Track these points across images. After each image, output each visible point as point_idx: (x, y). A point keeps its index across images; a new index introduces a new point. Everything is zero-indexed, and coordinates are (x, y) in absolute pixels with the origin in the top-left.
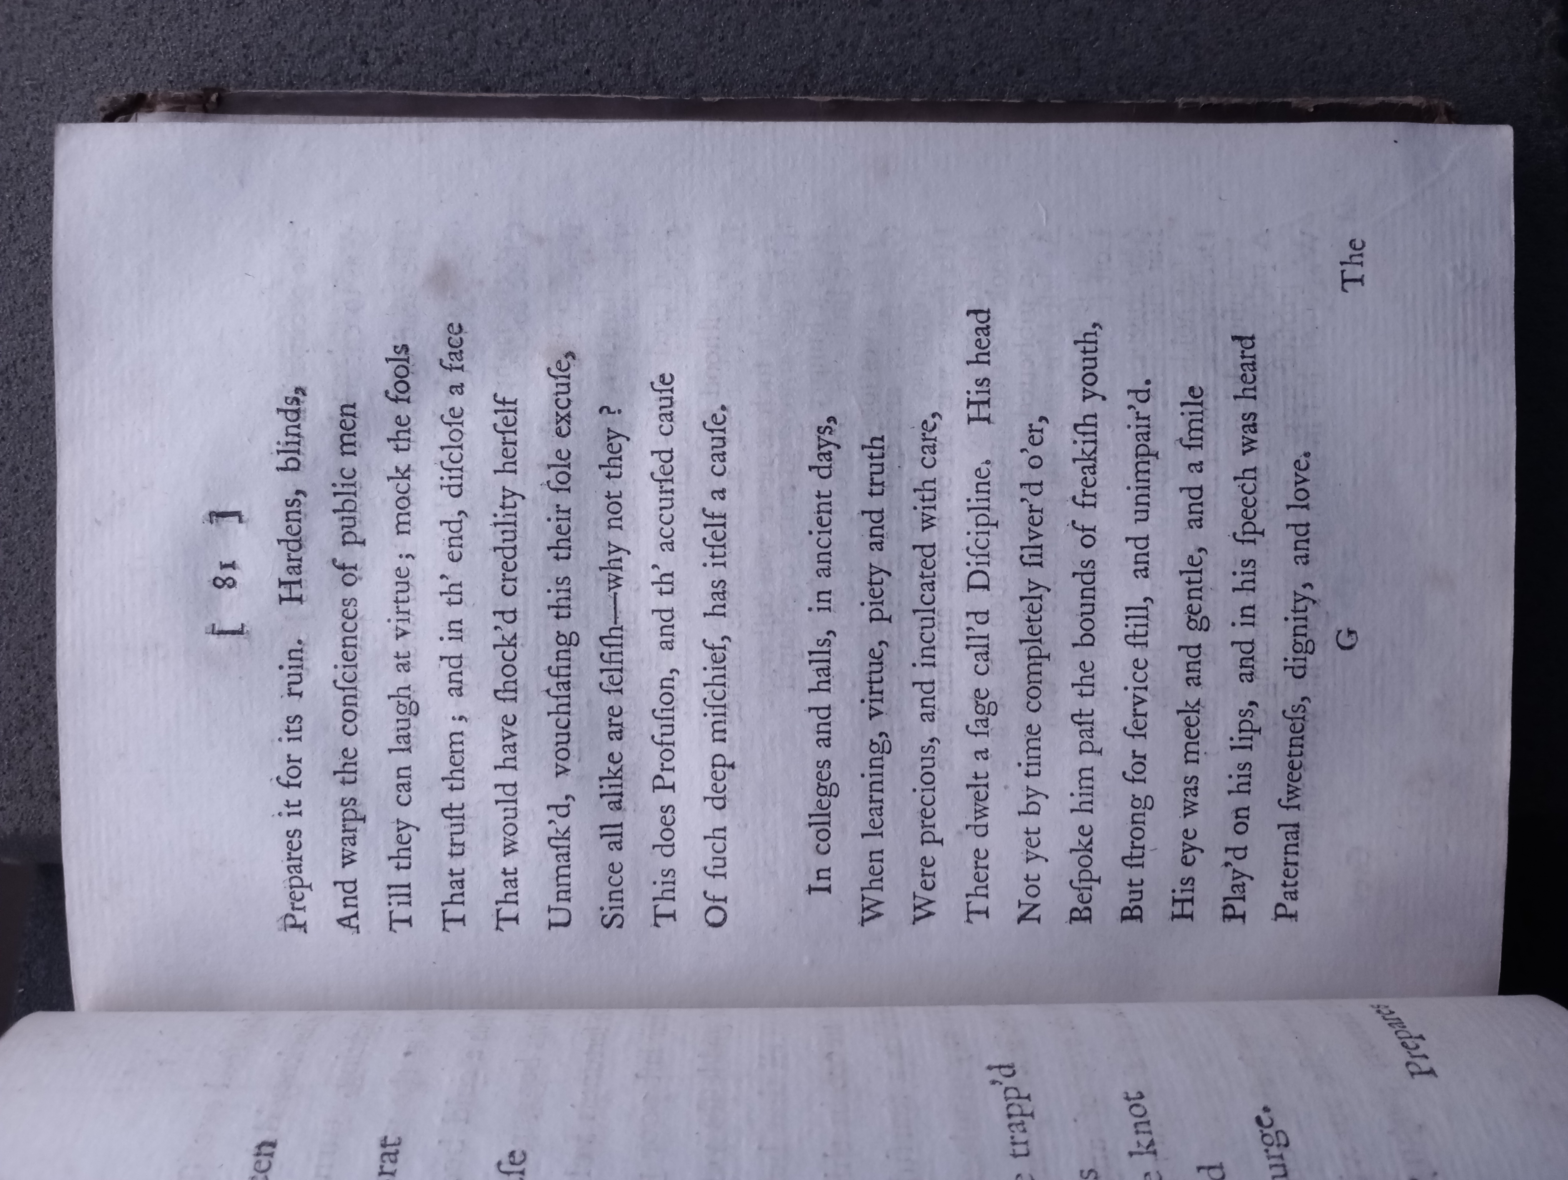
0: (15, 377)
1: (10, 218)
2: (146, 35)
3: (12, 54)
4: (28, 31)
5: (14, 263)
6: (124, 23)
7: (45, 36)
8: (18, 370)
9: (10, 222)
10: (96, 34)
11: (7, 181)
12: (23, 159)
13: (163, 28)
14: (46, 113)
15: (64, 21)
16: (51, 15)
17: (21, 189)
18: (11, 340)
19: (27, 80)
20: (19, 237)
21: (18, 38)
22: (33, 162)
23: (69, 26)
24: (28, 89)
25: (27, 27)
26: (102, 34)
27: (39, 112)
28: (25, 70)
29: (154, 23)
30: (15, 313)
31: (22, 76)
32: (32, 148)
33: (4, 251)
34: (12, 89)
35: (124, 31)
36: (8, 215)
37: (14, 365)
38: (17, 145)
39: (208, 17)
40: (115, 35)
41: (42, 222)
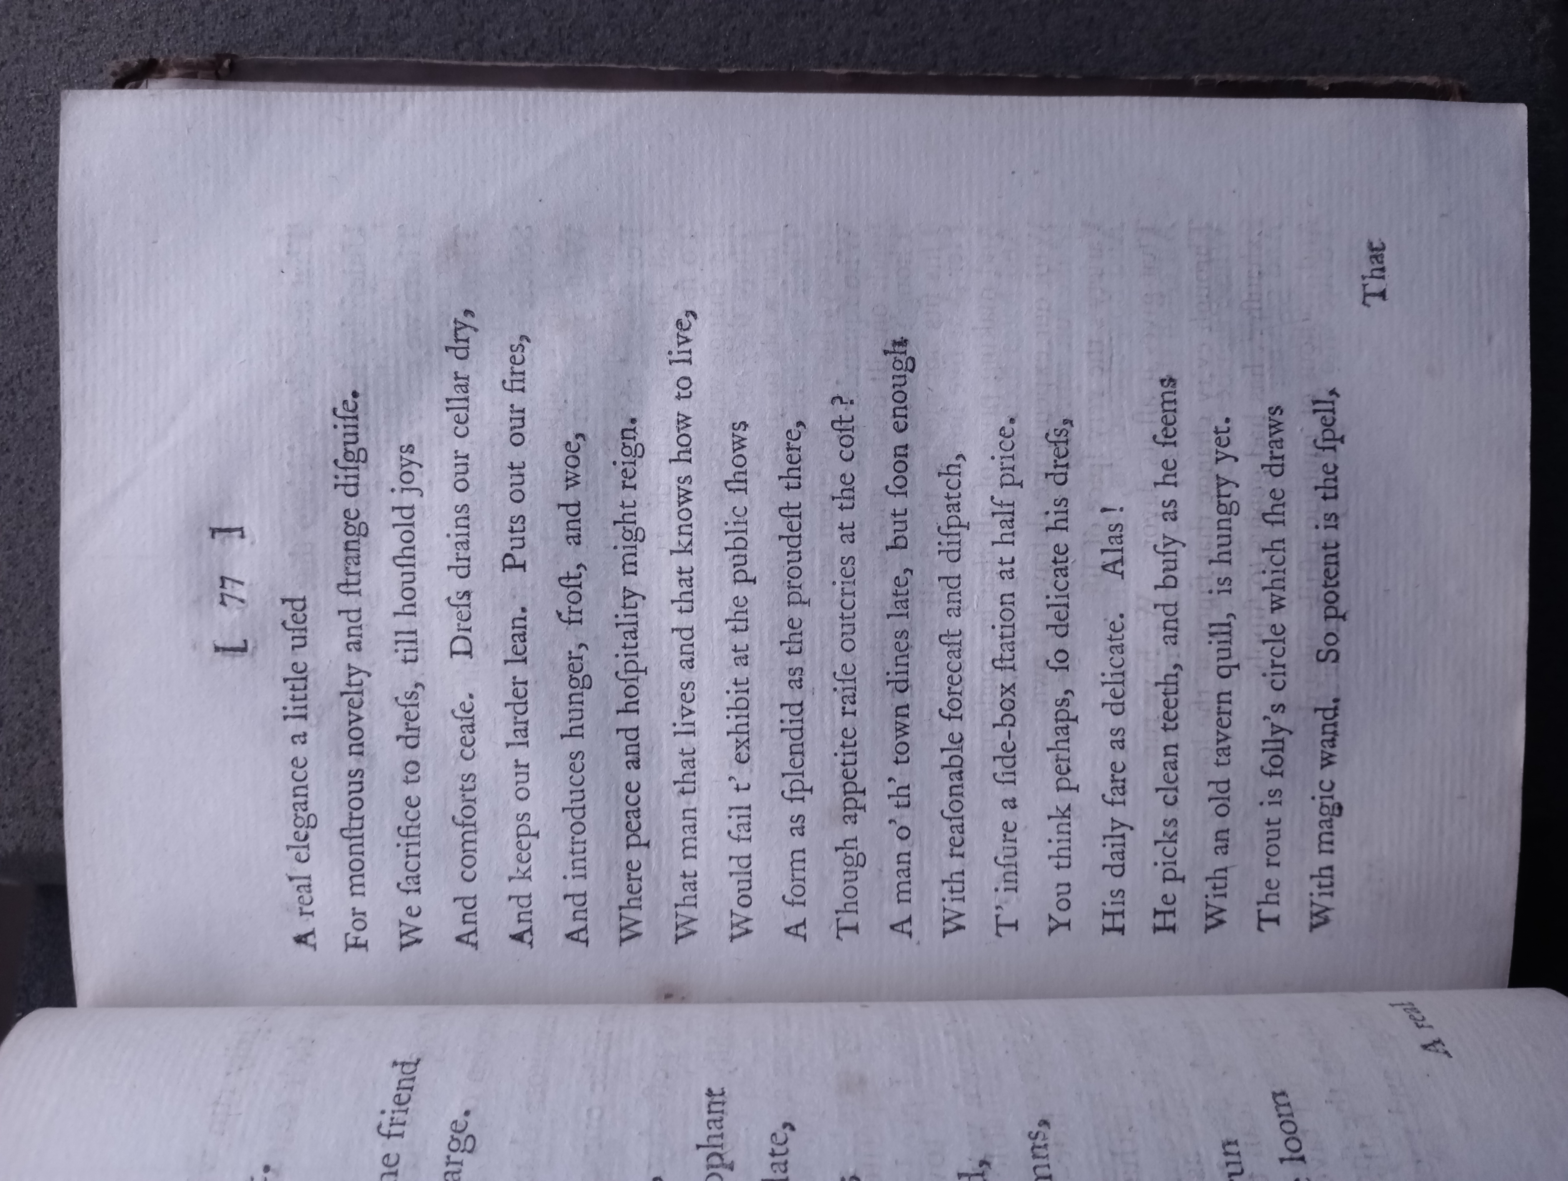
0: (20, 388)
2: (151, 47)
3: (16, 66)
4: (33, 43)
5: (19, 274)
6: (130, 35)
7: (51, 48)
8: (23, 381)
10: (101, 46)
11: (12, 193)
12: (28, 171)
13: (169, 39)
14: (51, 124)
15: (69, 33)
16: (55, 27)
17: (26, 200)
19: (32, 91)
20: (24, 248)
21: (23, 51)
22: (39, 174)
23: (74, 39)
24: (33, 101)
25: (32, 40)
27: (44, 124)
28: (29, 82)
29: (160, 35)
30: (20, 324)
31: (27, 88)
32: (37, 160)
34: (17, 101)
35: (129, 43)
36: (13, 226)
37: (19, 376)
38: (22, 156)
39: (214, 29)
41: (47, 233)
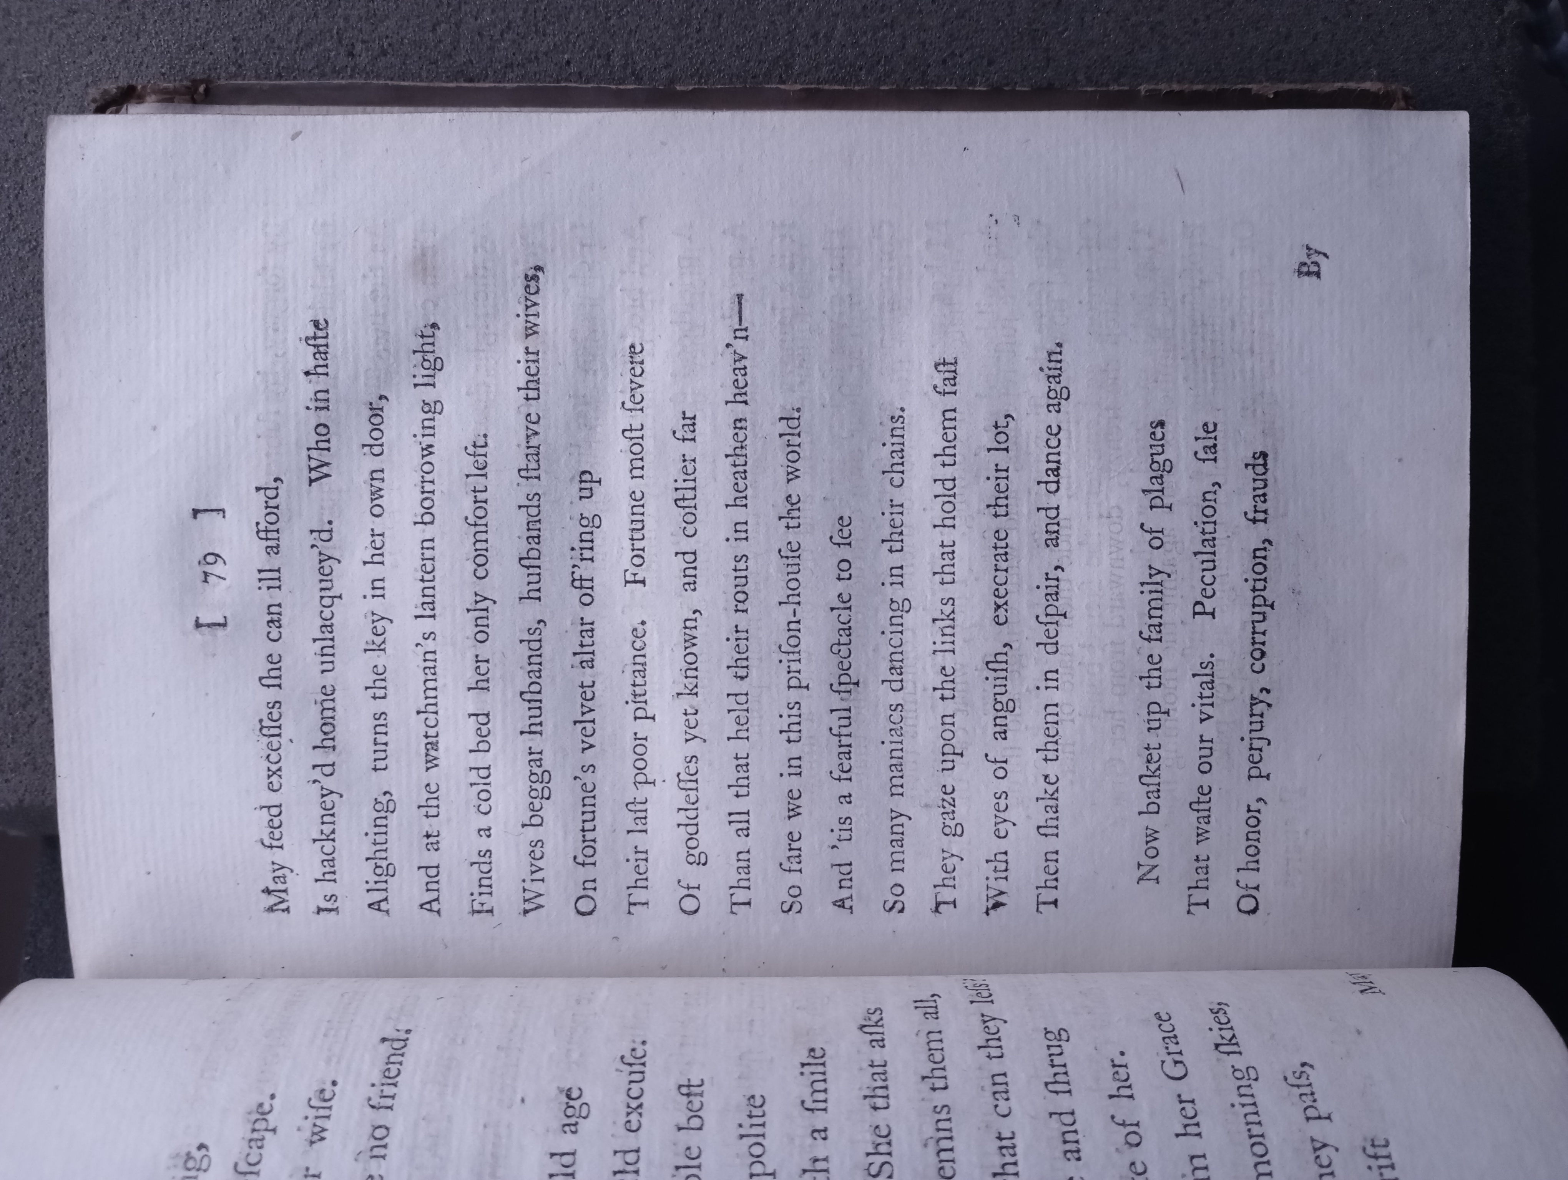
0: (16, 362)
1: (9, 208)
2: (139, 29)
3: (9, 47)
4: (24, 24)
5: (14, 251)
6: (118, 17)
7: (42, 30)
8: (18, 355)
9: (9, 212)
10: (90, 28)
11: (6, 172)
12: (21, 150)
13: (156, 21)
14: (43, 105)
15: (60, 15)
16: (46, 9)
17: (19, 180)
18: (11, 326)
19: (24, 72)
20: (18, 226)
21: (15, 32)
22: (31, 154)
23: (64, 20)
24: (25, 81)
25: (24, 21)
26: (96, 28)
27: (35, 104)
28: (21, 63)
29: (147, 17)
30: (15, 300)
31: (19, 69)
32: (29, 140)
33: (4, 240)
34: (10, 82)
35: (118, 25)
36: (7, 204)
37: (15, 351)
38: (15, 136)
39: (199, 11)
40: (109, 28)
